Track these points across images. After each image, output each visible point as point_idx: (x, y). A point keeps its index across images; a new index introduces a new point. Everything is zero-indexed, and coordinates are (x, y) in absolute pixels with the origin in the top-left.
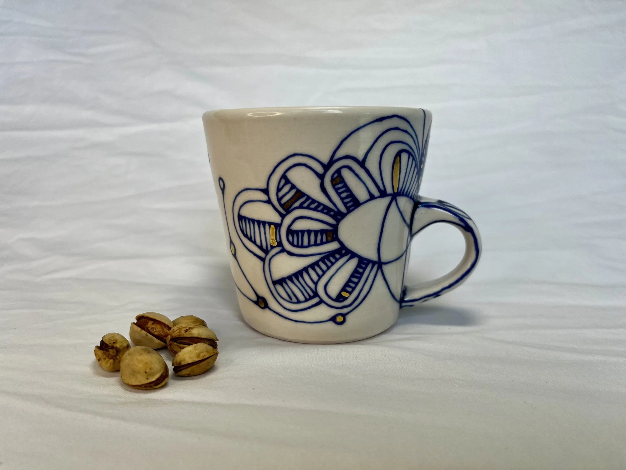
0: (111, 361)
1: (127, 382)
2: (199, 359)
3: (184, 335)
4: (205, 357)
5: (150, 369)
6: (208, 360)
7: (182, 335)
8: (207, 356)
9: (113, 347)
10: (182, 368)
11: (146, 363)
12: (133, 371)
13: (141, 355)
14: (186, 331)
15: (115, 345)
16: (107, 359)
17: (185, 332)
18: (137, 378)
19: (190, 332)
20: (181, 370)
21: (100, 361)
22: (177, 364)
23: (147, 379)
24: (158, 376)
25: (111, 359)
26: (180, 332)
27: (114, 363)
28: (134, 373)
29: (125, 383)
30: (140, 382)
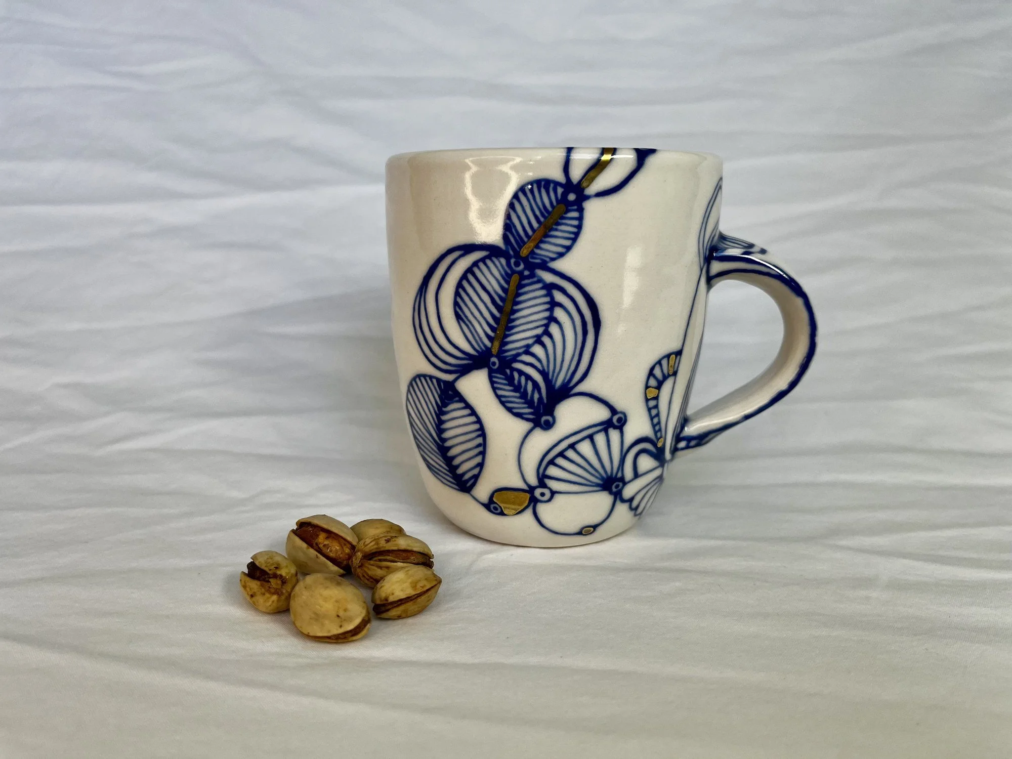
0: (275, 597)
1: (306, 632)
2: (417, 592)
3: (385, 547)
4: (425, 589)
5: (345, 610)
6: (430, 593)
7: (382, 547)
8: (427, 586)
9: (275, 576)
10: (389, 607)
11: (337, 601)
12: (315, 614)
13: (327, 588)
14: (388, 541)
15: (279, 572)
16: (267, 595)
17: (386, 543)
18: (323, 625)
19: (395, 543)
20: (388, 610)
21: (254, 599)
22: (381, 600)
23: (341, 626)
24: (356, 622)
25: (274, 594)
26: (377, 544)
27: (278, 601)
28: (318, 617)
29: (302, 633)
30: (329, 631)
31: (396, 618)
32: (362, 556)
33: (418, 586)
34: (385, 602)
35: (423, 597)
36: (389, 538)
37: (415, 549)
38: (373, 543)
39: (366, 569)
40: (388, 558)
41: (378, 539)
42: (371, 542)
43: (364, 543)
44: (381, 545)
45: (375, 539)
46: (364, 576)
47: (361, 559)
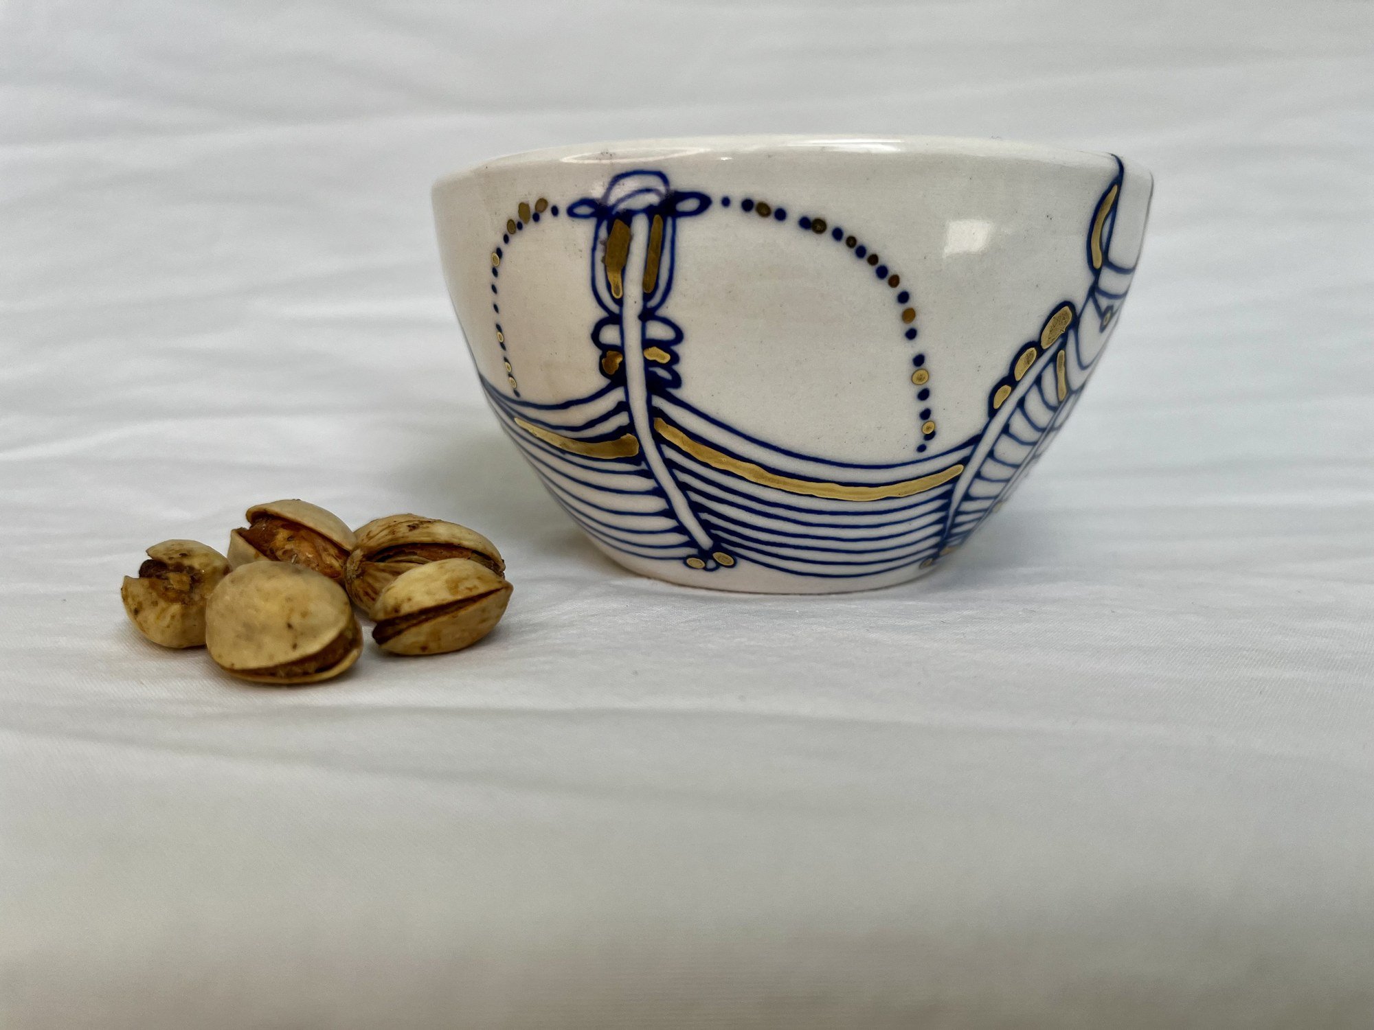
0: (176, 608)
1: (227, 664)
2: (459, 597)
3: (407, 537)
4: (475, 593)
5: (304, 615)
6: (484, 603)
7: (403, 537)
8: (482, 589)
9: (179, 568)
10: (404, 626)
11: (289, 599)
12: (247, 626)
13: (270, 578)
14: (413, 528)
15: (186, 562)
16: (162, 604)
17: (410, 530)
18: (260, 647)
19: (425, 530)
21: (140, 617)
22: (386, 612)
23: (295, 647)
24: (328, 636)
25: (173, 601)
26: (393, 532)
27: (184, 616)
28: (251, 633)
29: (223, 667)
30: (271, 657)
31: (418, 652)
32: (364, 556)
33: (462, 587)
34: (394, 615)
35: (472, 609)
36: (417, 523)
37: (466, 543)
38: (385, 533)
39: (370, 580)
40: (412, 557)
41: (395, 525)
42: (381, 531)
43: (368, 534)
44: (400, 535)
45: (389, 527)
46: (365, 593)
47: (361, 561)
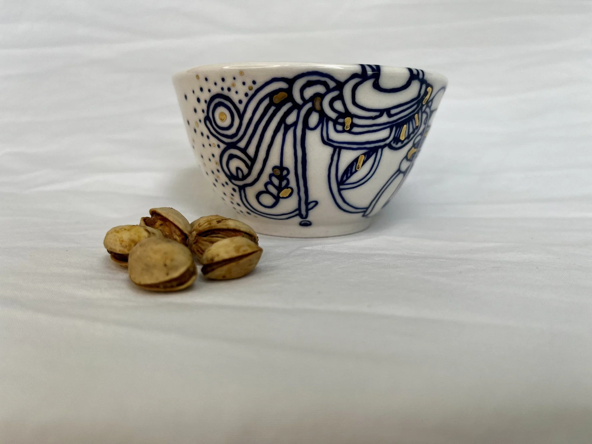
31: (221, 278)
32: (197, 234)
33: (241, 250)
34: (210, 262)
35: (245, 260)
36: (220, 220)
37: (242, 229)
38: (206, 224)
39: (200, 245)
40: (219, 235)
41: (211, 221)
43: (199, 224)
44: (213, 225)
45: (208, 221)
46: (198, 251)
47: (196, 237)
